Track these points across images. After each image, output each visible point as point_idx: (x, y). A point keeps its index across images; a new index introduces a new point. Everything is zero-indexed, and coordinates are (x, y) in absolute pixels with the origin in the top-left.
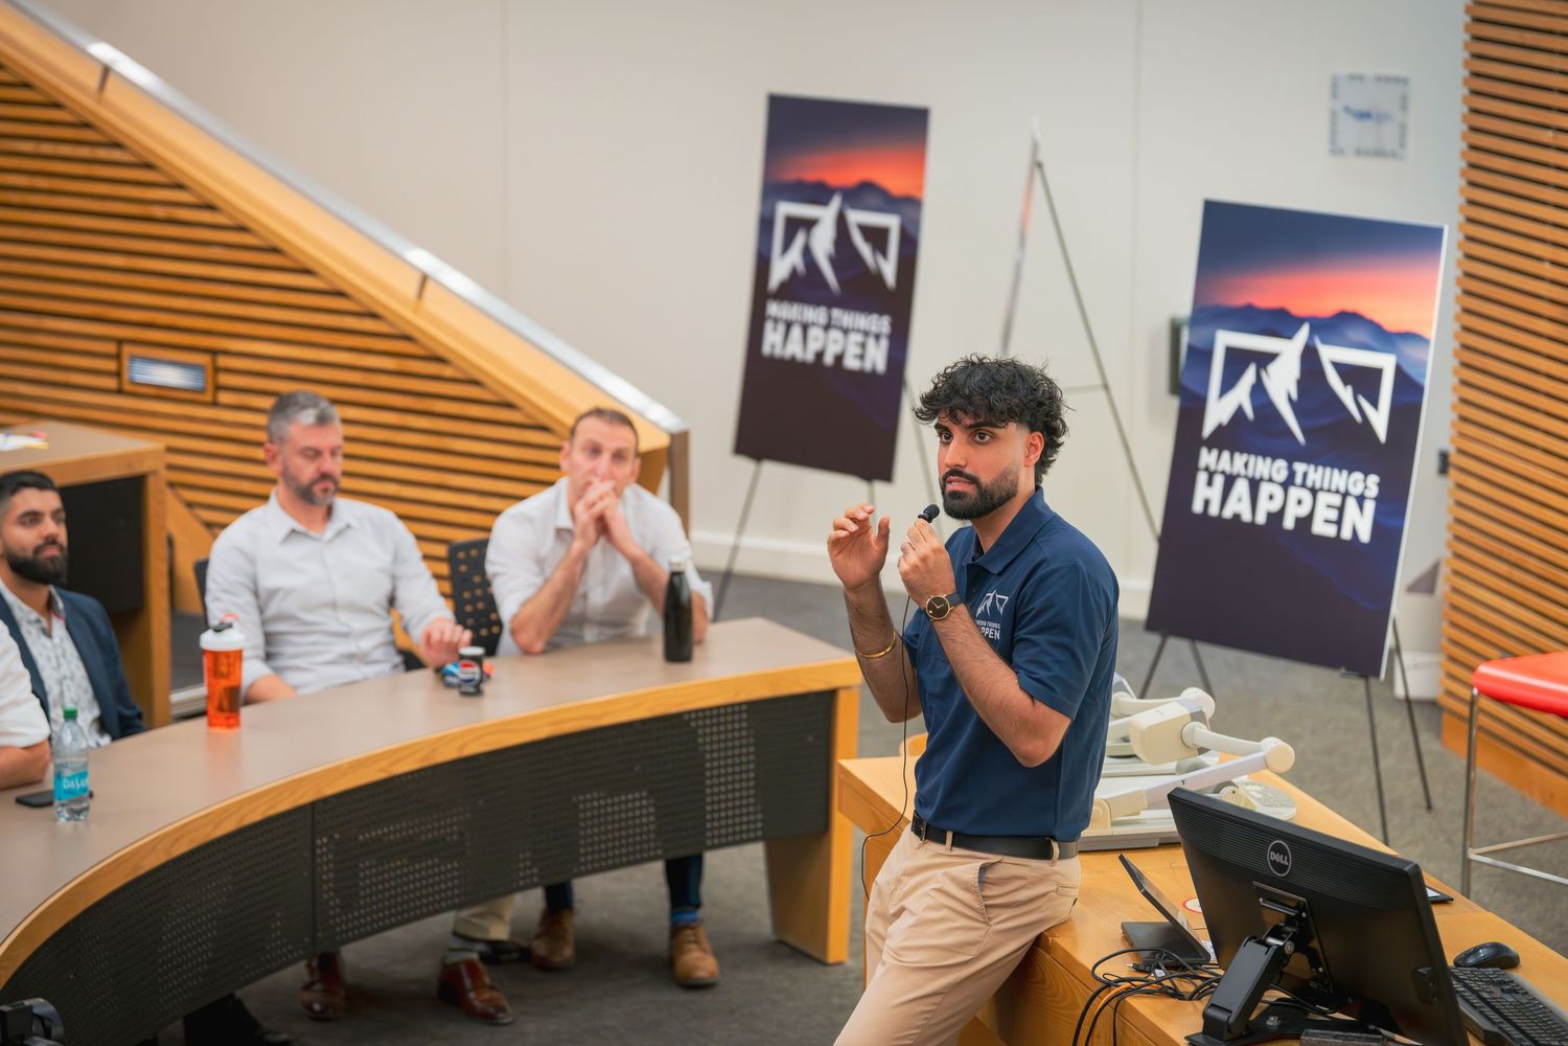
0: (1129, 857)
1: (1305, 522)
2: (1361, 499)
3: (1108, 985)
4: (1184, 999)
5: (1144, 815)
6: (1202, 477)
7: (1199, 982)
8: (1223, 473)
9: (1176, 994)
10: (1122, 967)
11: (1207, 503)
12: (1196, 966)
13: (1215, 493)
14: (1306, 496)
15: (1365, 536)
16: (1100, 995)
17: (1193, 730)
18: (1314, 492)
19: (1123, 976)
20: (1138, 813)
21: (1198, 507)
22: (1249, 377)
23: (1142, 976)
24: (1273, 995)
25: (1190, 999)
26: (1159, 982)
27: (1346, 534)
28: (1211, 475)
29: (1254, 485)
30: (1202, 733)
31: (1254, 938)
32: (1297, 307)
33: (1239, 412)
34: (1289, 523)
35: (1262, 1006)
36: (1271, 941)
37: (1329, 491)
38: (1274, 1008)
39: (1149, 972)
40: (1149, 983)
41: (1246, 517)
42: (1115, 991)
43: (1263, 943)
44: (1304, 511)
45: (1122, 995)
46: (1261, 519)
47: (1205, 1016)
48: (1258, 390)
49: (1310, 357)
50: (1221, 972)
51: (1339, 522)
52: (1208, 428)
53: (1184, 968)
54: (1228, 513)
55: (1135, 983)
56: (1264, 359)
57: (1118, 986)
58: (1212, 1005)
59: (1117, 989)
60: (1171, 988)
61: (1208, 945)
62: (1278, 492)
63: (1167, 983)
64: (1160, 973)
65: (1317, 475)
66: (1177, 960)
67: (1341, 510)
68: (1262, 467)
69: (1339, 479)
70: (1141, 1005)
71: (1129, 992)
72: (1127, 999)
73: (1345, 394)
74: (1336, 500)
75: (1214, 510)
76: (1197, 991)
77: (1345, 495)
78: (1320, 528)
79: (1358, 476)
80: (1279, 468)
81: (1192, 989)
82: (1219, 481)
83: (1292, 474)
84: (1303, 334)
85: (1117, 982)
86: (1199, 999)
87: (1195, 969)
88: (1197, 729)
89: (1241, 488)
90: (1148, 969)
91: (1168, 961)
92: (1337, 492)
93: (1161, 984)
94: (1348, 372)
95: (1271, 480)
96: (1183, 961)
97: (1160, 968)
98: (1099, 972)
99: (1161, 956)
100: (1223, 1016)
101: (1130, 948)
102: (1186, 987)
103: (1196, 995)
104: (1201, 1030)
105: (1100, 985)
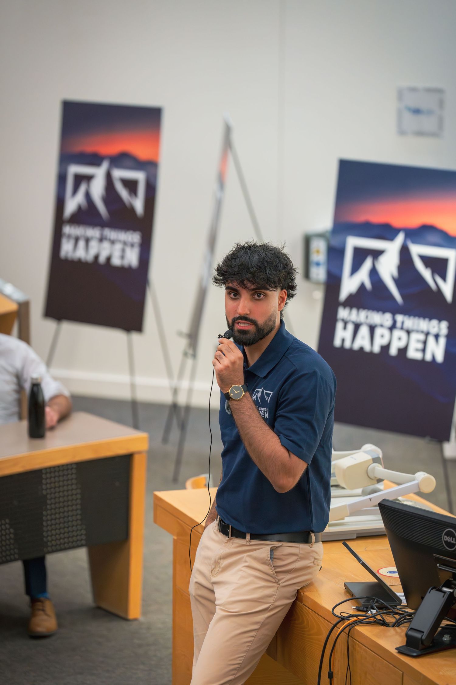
0: (350, 544)
1: (403, 351)
2: (437, 337)
3: (343, 619)
4: (390, 627)
5: (347, 519)
6: (340, 326)
7: (397, 617)
8: (353, 322)
9: (384, 624)
10: (349, 609)
11: (343, 341)
12: (394, 607)
13: (348, 334)
14: (404, 335)
15: (440, 358)
16: (338, 626)
17: (374, 469)
18: (408, 332)
19: (352, 613)
20: (343, 519)
21: (337, 343)
22: (368, 264)
23: (363, 613)
24: (445, 623)
25: (393, 626)
26: (374, 616)
27: (428, 357)
28: (345, 323)
29: (372, 329)
30: (379, 470)
31: (434, 588)
32: (396, 222)
33: (362, 286)
34: (393, 351)
35: (440, 629)
36: (445, 589)
37: (417, 331)
38: (447, 629)
39: (367, 611)
40: (368, 618)
41: (367, 348)
42: (347, 622)
43: (440, 590)
44: (402, 344)
45: (352, 625)
46: (376, 349)
47: (407, 635)
48: (374, 273)
49: (405, 253)
50: (410, 611)
51: (424, 350)
52: (344, 295)
53: (386, 608)
54: (356, 346)
55: (359, 617)
56: (377, 254)
57: (349, 620)
58: (411, 629)
59: (349, 622)
60: (381, 620)
61: (400, 594)
62: (387, 333)
63: (379, 617)
64: (374, 611)
65: (409, 322)
66: (383, 604)
67: (425, 343)
68: (376, 318)
69: (423, 324)
70: (363, 630)
71: (355, 623)
72: (357, 627)
73: (426, 274)
74: (422, 337)
75: (347, 345)
76: (397, 622)
77: (427, 334)
78: (413, 354)
79: (435, 322)
80: (387, 319)
81: (394, 621)
82: (350, 327)
83: (395, 322)
84: (400, 238)
85: (348, 617)
86: (398, 626)
87: (394, 609)
88: (377, 468)
89: (364, 331)
90: (365, 609)
91: (377, 604)
92: (422, 332)
93: (375, 618)
94: (428, 261)
95: (382, 326)
96: (386, 604)
97: (373, 609)
98: (337, 611)
99: (374, 602)
100: (418, 635)
101: (350, 597)
102: (390, 619)
103: (397, 624)
104: (405, 644)
105: (337, 620)
